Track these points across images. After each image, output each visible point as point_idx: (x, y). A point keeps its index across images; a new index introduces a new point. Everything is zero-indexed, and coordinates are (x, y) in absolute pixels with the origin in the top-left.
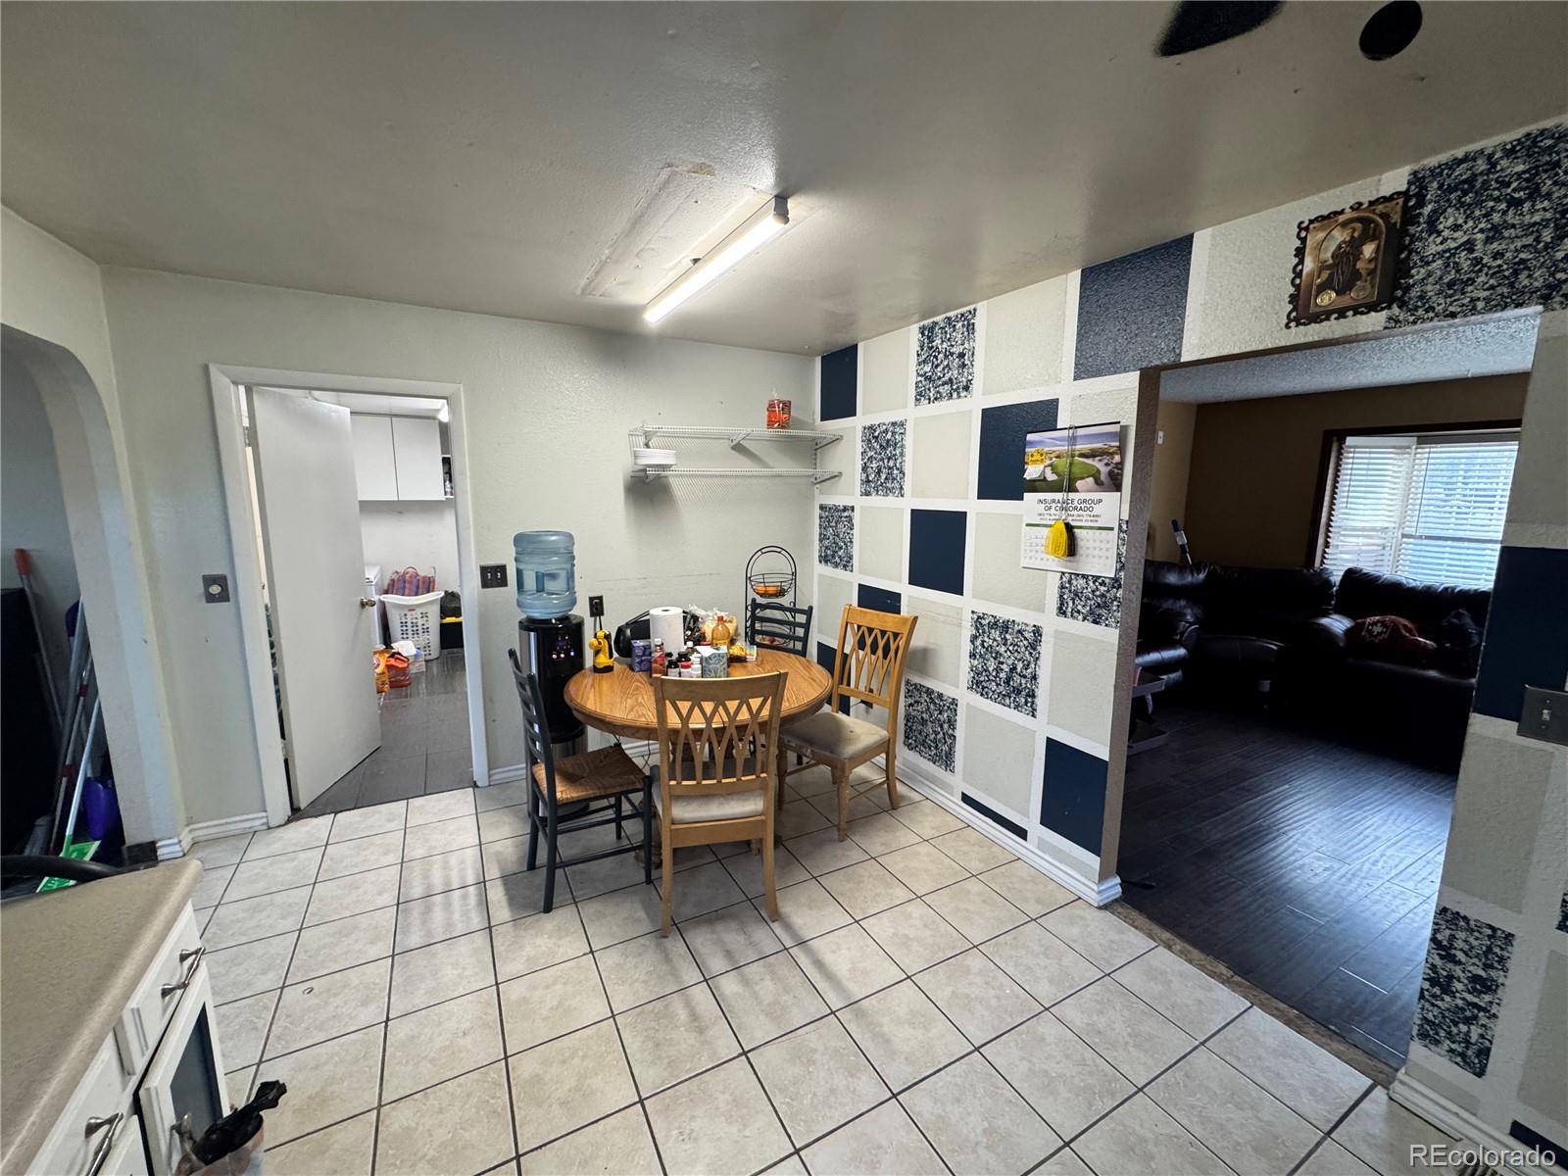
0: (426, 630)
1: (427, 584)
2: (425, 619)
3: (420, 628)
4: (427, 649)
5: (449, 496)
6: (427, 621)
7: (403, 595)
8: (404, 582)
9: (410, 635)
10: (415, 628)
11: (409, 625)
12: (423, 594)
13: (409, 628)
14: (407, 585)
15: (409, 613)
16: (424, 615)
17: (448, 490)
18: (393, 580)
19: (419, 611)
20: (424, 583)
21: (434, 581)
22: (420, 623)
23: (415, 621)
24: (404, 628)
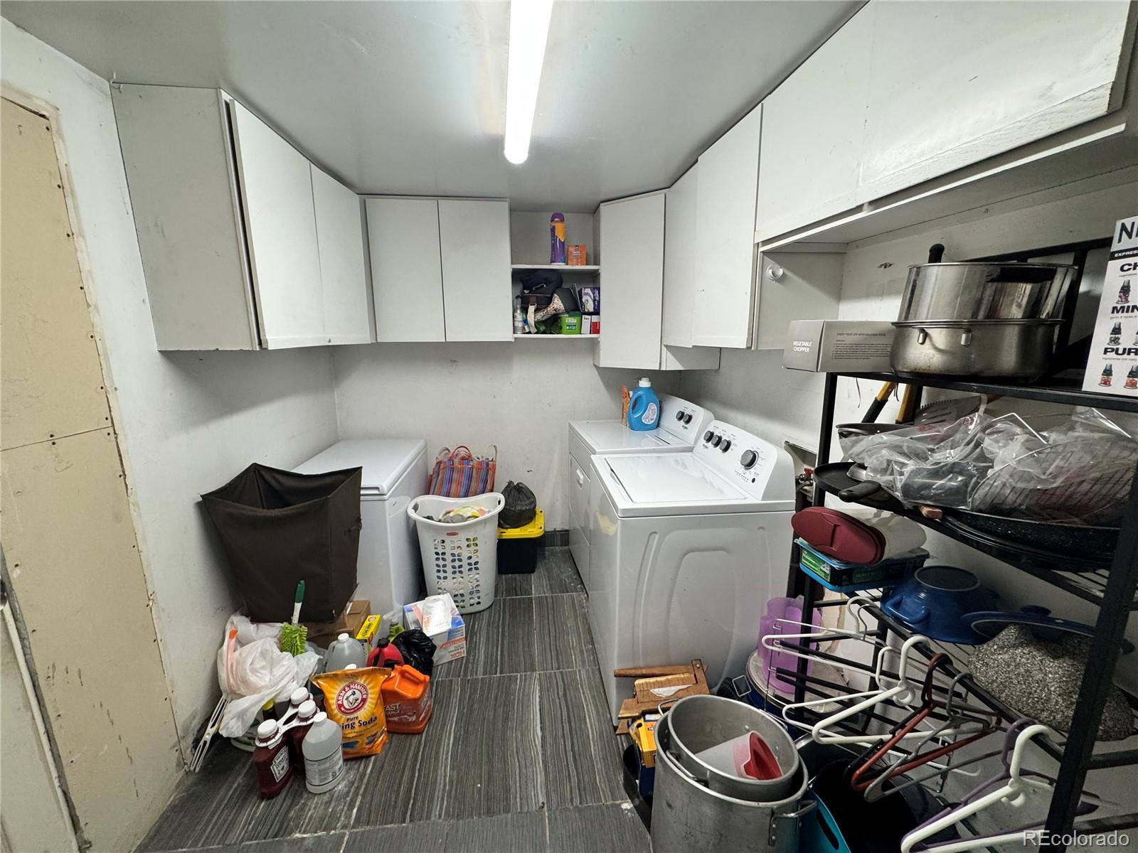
0: (474, 567)
1: (483, 473)
2: (473, 548)
3: (465, 562)
4: (475, 595)
5: (519, 335)
6: (476, 551)
7: (448, 495)
8: (452, 470)
9: (449, 575)
10: (457, 564)
11: (449, 557)
12: (475, 494)
13: (449, 563)
14: (455, 475)
15: (447, 539)
16: (473, 543)
17: (519, 325)
18: (439, 463)
19: (463, 536)
20: (479, 470)
21: (494, 466)
22: (465, 554)
23: (456, 552)
24: (441, 563)
